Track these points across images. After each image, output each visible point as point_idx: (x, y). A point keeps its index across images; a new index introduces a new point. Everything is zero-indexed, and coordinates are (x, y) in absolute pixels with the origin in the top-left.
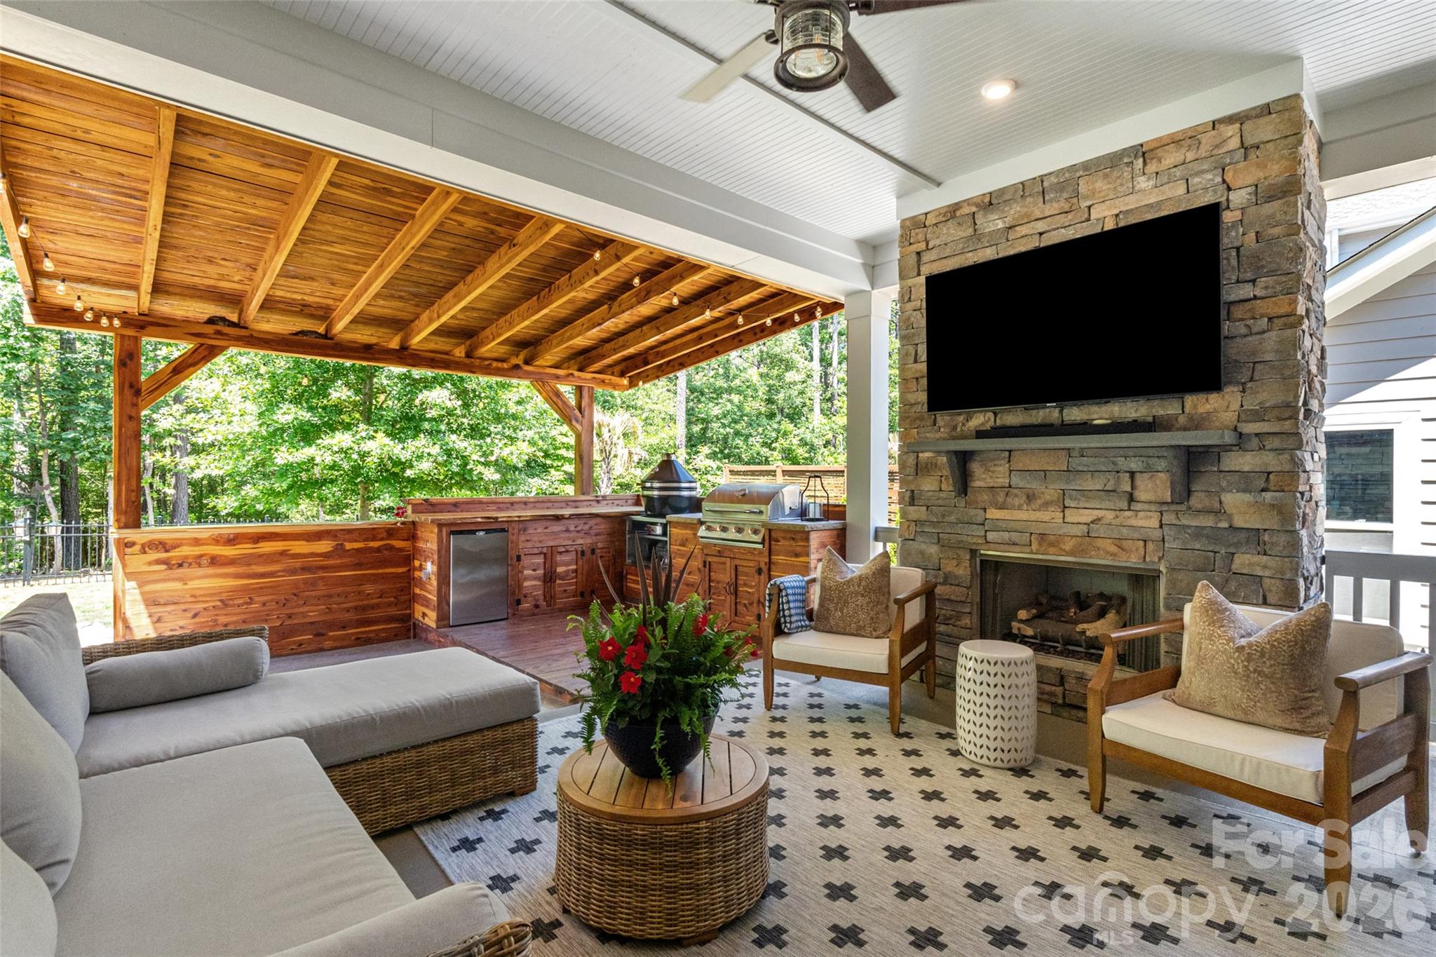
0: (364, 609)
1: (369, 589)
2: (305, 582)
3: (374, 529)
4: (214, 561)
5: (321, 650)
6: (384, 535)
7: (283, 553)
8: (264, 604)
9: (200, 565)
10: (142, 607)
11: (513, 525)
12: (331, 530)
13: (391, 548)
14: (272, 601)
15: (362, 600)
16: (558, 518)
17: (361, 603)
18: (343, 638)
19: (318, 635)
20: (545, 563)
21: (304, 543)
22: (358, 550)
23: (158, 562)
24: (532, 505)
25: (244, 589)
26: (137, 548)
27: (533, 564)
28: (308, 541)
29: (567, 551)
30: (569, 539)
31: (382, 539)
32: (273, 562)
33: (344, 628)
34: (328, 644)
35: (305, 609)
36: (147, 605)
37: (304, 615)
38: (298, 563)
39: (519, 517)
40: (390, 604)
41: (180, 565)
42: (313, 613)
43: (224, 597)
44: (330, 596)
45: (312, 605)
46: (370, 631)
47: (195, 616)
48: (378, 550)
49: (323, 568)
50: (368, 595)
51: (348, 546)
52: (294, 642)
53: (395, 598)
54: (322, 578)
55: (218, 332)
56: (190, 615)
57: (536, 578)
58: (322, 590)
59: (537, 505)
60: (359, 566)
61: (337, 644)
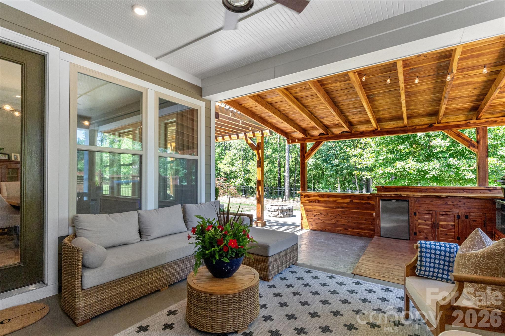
0: (360, 224)
1: (361, 217)
2: (341, 211)
3: (363, 196)
4: (319, 201)
5: (346, 234)
6: (366, 199)
7: (335, 201)
8: (331, 216)
9: (316, 202)
10: (304, 211)
11: (412, 199)
12: (349, 196)
13: (369, 204)
14: (332, 215)
15: (359, 220)
16: (440, 197)
17: (359, 221)
18: (353, 232)
19: (346, 229)
20: (432, 218)
21: (341, 199)
22: (358, 203)
23: (307, 200)
24: (439, 191)
25: (326, 210)
26: (303, 196)
27: (425, 218)
28: (342, 198)
29: (447, 215)
30: (447, 208)
31: (366, 200)
32: (333, 204)
33: (353, 229)
34: (348, 233)
35: (341, 220)
36: (305, 211)
37: (341, 221)
38: (339, 205)
39: (414, 195)
40: (369, 224)
41: (312, 202)
42: (344, 222)
43: (321, 212)
44: (349, 217)
45: (344, 219)
46: (362, 232)
47: (315, 216)
48: (364, 204)
49: (347, 208)
50: (361, 219)
51: (354, 201)
52: (339, 230)
53: (371, 222)
54: (347, 211)
55: (320, 138)
56: (313, 215)
57: (427, 225)
58: (346, 215)
59: (442, 190)
60: (358, 208)
61: (351, 234)
